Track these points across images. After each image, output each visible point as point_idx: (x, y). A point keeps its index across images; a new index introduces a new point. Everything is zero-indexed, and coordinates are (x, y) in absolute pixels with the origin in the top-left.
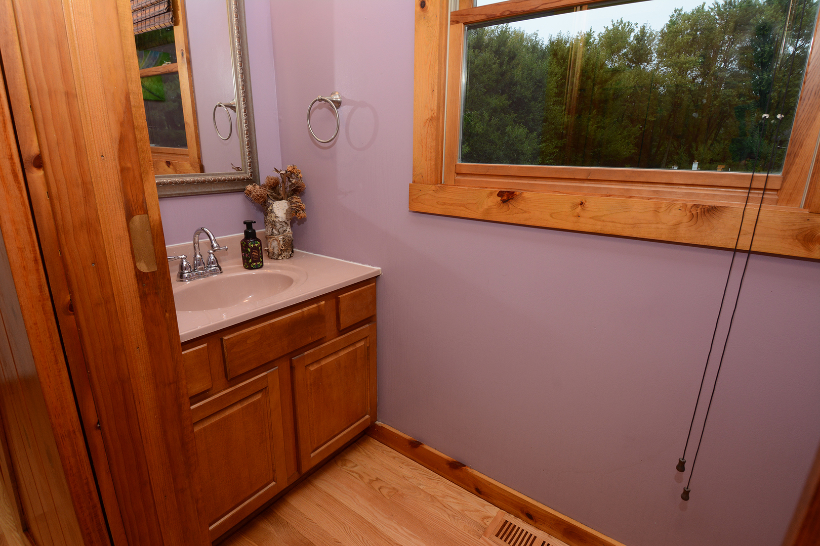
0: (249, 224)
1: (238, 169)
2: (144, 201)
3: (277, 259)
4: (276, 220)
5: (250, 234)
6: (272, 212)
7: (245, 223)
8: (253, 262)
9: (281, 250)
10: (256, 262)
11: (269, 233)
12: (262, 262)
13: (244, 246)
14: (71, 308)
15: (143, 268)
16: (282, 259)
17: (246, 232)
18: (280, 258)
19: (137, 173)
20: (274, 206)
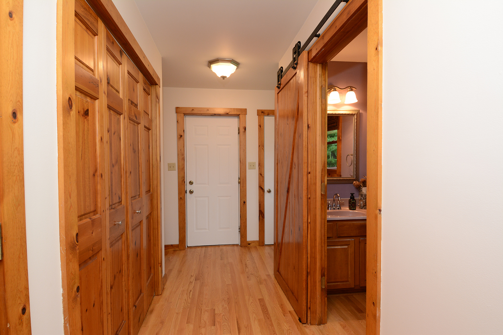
0: (352, 194)
1: (352, 176)
2: (324, 180)
3: (362, 209)
4: (363, 194)
5: (352, 197)
6: (361, 191)
7: (351, 194)
8: (352, 207)
9: (364, 205)
10: (353, 207)
11: (360, 199)
12: (356, 208)
13: (350, 202)
14: (310, 198)
15: (322, 193)
16: (364, 209)
17: (351, 197)
18: (363, 208)
19: (324, 175)
20: (363, 189)
